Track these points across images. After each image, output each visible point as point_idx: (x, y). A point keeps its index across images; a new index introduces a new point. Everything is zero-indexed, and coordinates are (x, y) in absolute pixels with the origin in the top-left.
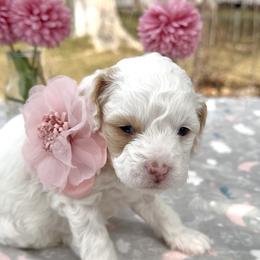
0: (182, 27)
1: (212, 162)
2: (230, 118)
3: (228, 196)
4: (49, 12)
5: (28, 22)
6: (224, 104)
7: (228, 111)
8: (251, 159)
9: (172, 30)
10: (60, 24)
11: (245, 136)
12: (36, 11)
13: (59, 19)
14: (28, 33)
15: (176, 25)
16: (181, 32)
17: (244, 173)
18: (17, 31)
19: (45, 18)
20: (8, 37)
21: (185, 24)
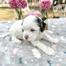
0: (48, 4)
1: (53, 29)
2: (53, 22)
3: (59, 35)
4: (23, 2)
5: (20, 4)
6: (51, 20)
7: (52, 21)
8: (60, 28)
9: (47, 4)
10: (26, 4)
11: (57, 24)
12: (21, 2)
13: (25, 3)
14: (20, 6)
15: (47, 3)
16: (48, 5)
17: (60, 31)
18: (17, 6)
19: (23, 3)
20: (16, 7)
21: (49, 3)
